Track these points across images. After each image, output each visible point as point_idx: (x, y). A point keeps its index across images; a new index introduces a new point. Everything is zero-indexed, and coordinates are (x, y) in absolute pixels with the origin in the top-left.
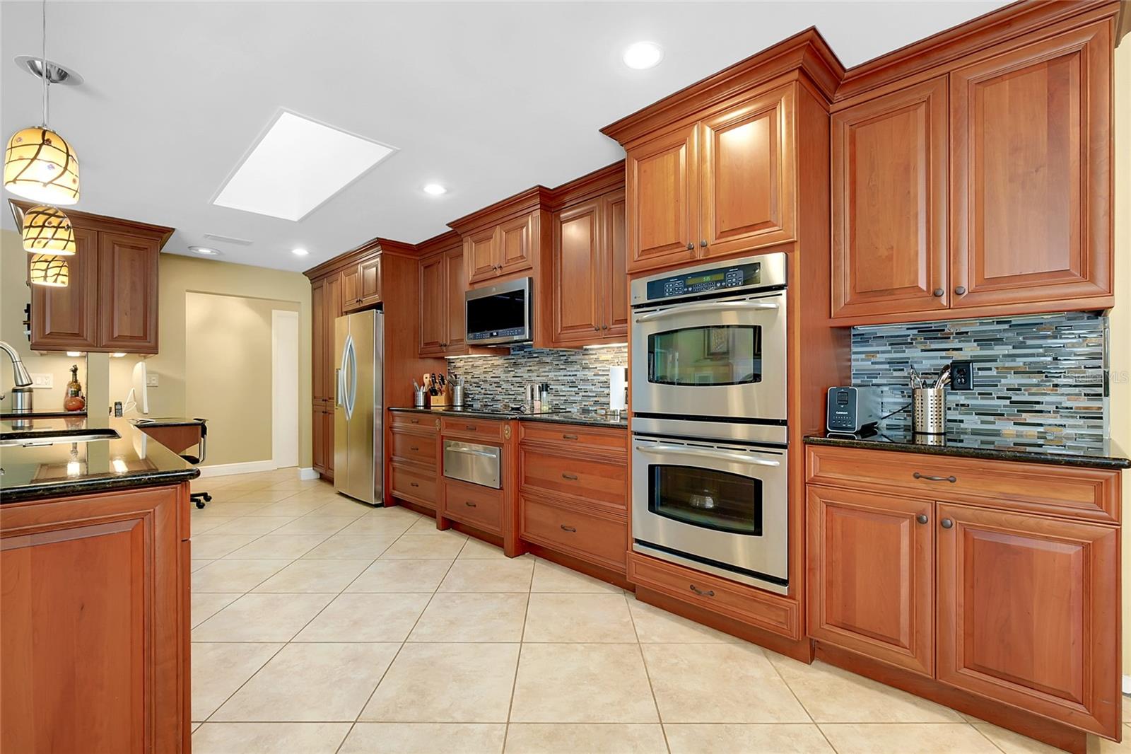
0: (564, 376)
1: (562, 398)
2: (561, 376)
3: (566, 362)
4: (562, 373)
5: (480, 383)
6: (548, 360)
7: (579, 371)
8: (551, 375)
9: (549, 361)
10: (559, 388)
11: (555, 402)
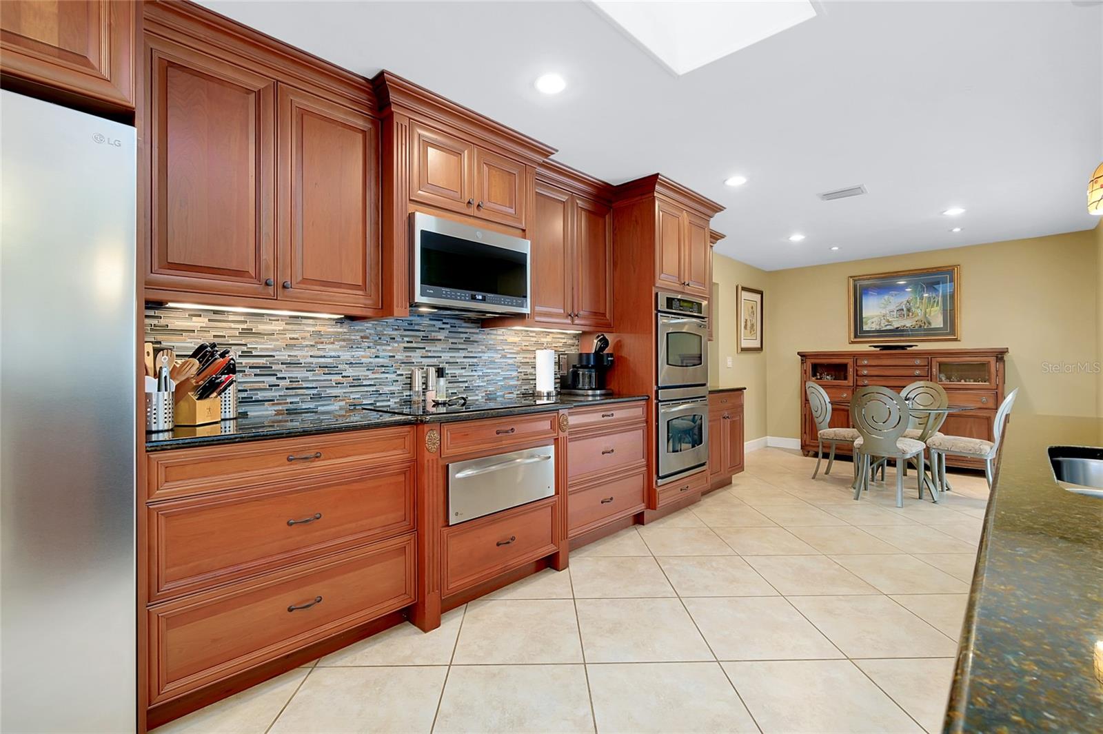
0: (464, 357)
1: (461, 385)
2: (461, 357)
3: (467, 341)
4: (462, 353)
5: (274, 367)
6: (441, 336)
7: (484, 352)
8: (446, 356)
9: (442, 338)
10: (458, 372)
11: (450, 391)
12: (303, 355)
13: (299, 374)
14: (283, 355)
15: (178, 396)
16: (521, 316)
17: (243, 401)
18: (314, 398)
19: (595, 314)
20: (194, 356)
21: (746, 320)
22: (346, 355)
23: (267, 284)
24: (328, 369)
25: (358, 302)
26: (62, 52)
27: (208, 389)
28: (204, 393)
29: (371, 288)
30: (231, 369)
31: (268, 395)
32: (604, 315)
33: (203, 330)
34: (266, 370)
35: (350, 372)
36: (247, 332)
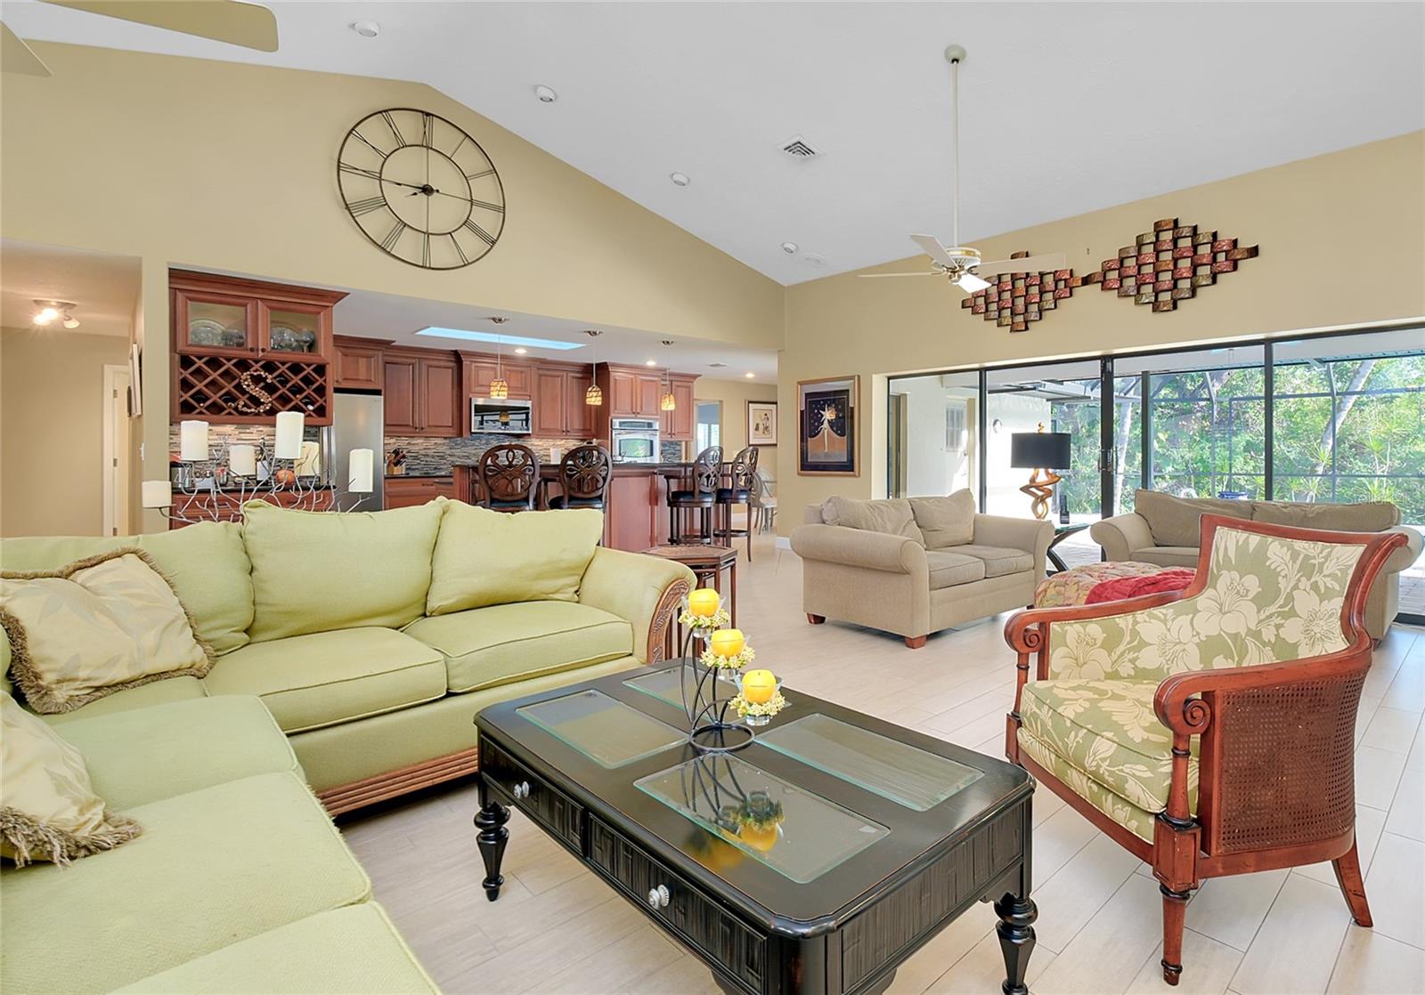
5: (419, 456)
12: (430, 452)
13: (428, 459)
14: (423, 452)
15: (389, 465)
16: (529, 435)
17: (407, 469)
18: (436, 468)
19: (583, 430)
20: (393, 452)
21: (758, 425)
22: (448, 452)
23: (416, 428)
24: (442, 458)
25: (451, 432)
26: (367, 380)
27: (397, 463)
28: (396, 465)
29: (456, 426)
30: (404, 457)
31: (417, 467)
32: (590, 430)
33: (394, 443)
34: (416, 458)
35: (450, 458)
36: (409, 444)
